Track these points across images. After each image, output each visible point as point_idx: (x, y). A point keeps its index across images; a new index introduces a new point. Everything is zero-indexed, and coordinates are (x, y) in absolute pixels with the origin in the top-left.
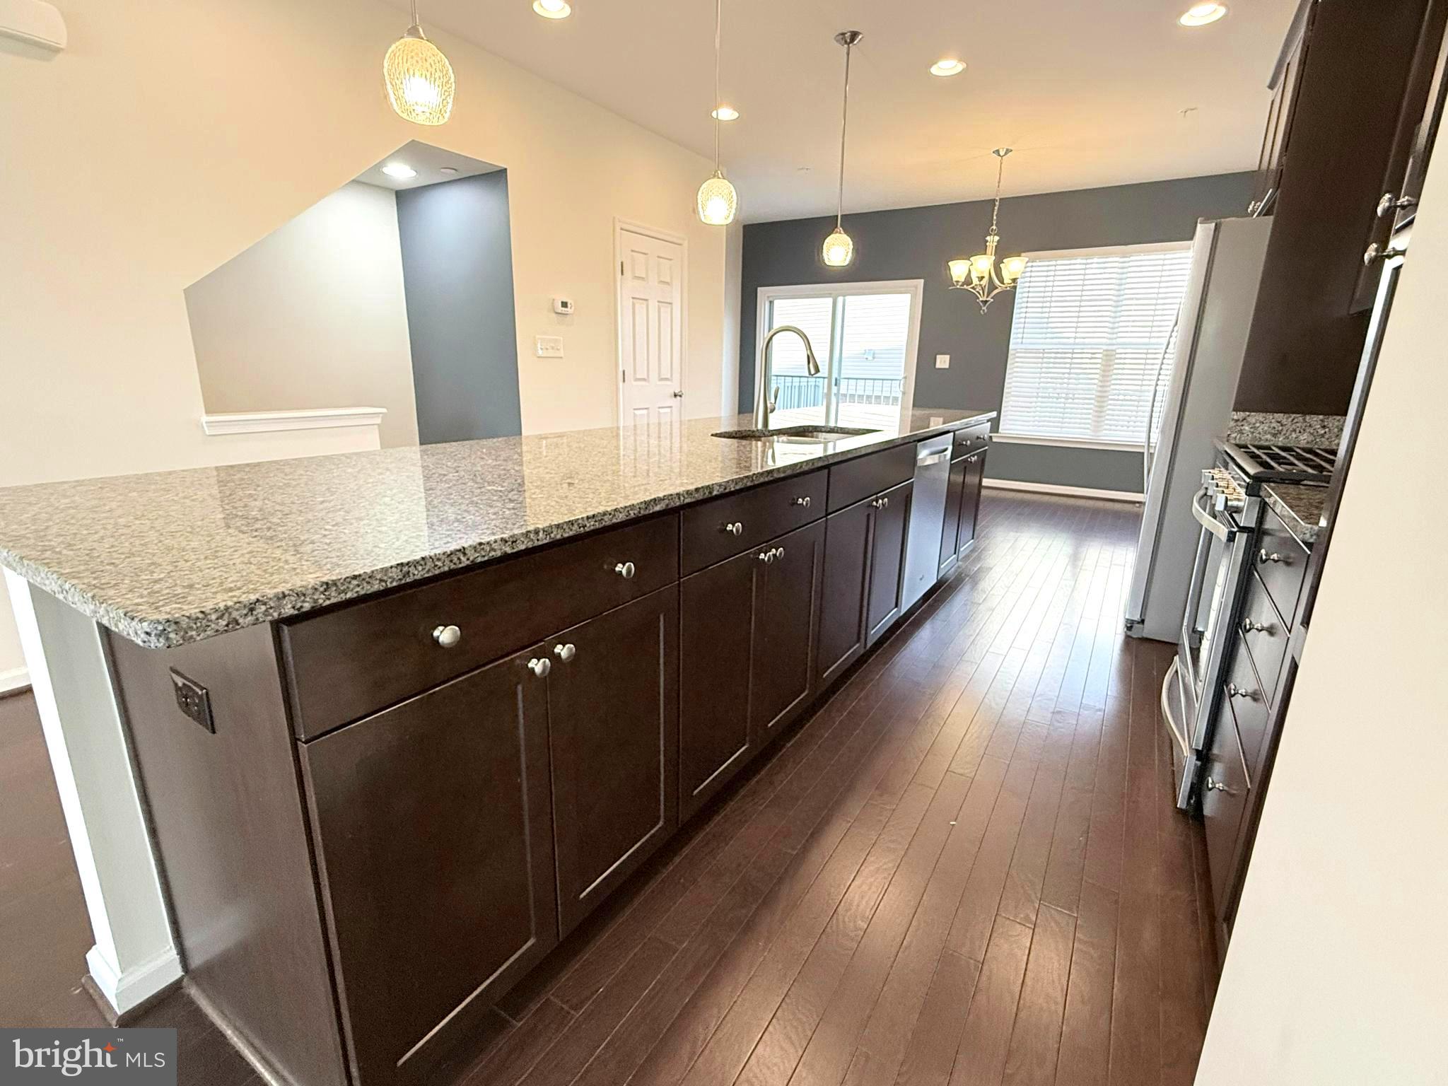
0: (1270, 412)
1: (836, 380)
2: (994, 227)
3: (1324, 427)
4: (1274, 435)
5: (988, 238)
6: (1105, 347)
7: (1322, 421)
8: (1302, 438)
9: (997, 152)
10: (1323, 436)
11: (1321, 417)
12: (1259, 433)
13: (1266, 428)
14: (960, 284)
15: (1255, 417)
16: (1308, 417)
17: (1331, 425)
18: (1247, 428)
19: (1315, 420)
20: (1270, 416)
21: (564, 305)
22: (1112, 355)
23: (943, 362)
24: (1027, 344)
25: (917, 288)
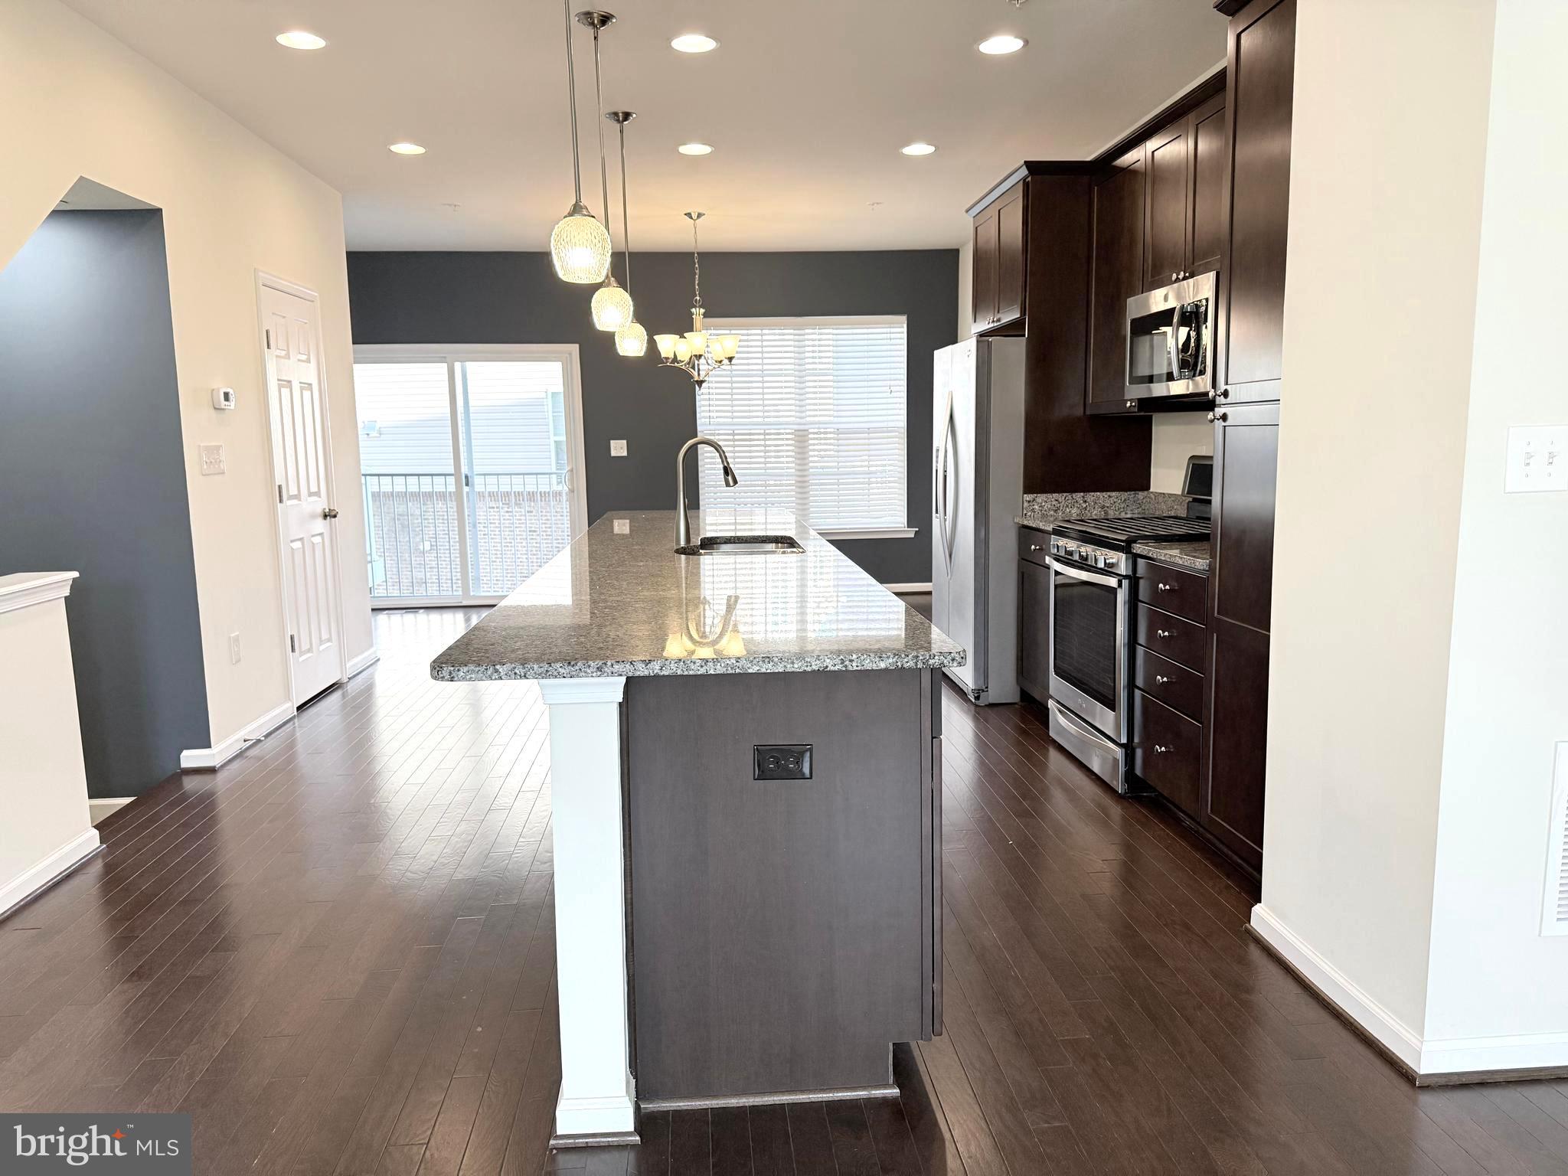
0: (1050, 493)
1: (467, 477)
2: (698, 298)
3: (1085, 502)
4: (1055, 511)
5: (693, 310)
6: (796, 427)
7: (1083, 497)
8: (1073, 512)
9: (689, 215)
10: (1085, 508)
11: (1082, 494)
12: (1046, 511)
13: (1049, 506)
14: (670, 360)
15: (1041, 498)
16: (1074, 495)
17: (1089, 500)
18: (1037, 507)
19: (1079, 496)
20: (1049, 496)
21: (227, 396)
22: (804, 436)
23: (619, 448)
24: (713, 424)
25: (570, 354)
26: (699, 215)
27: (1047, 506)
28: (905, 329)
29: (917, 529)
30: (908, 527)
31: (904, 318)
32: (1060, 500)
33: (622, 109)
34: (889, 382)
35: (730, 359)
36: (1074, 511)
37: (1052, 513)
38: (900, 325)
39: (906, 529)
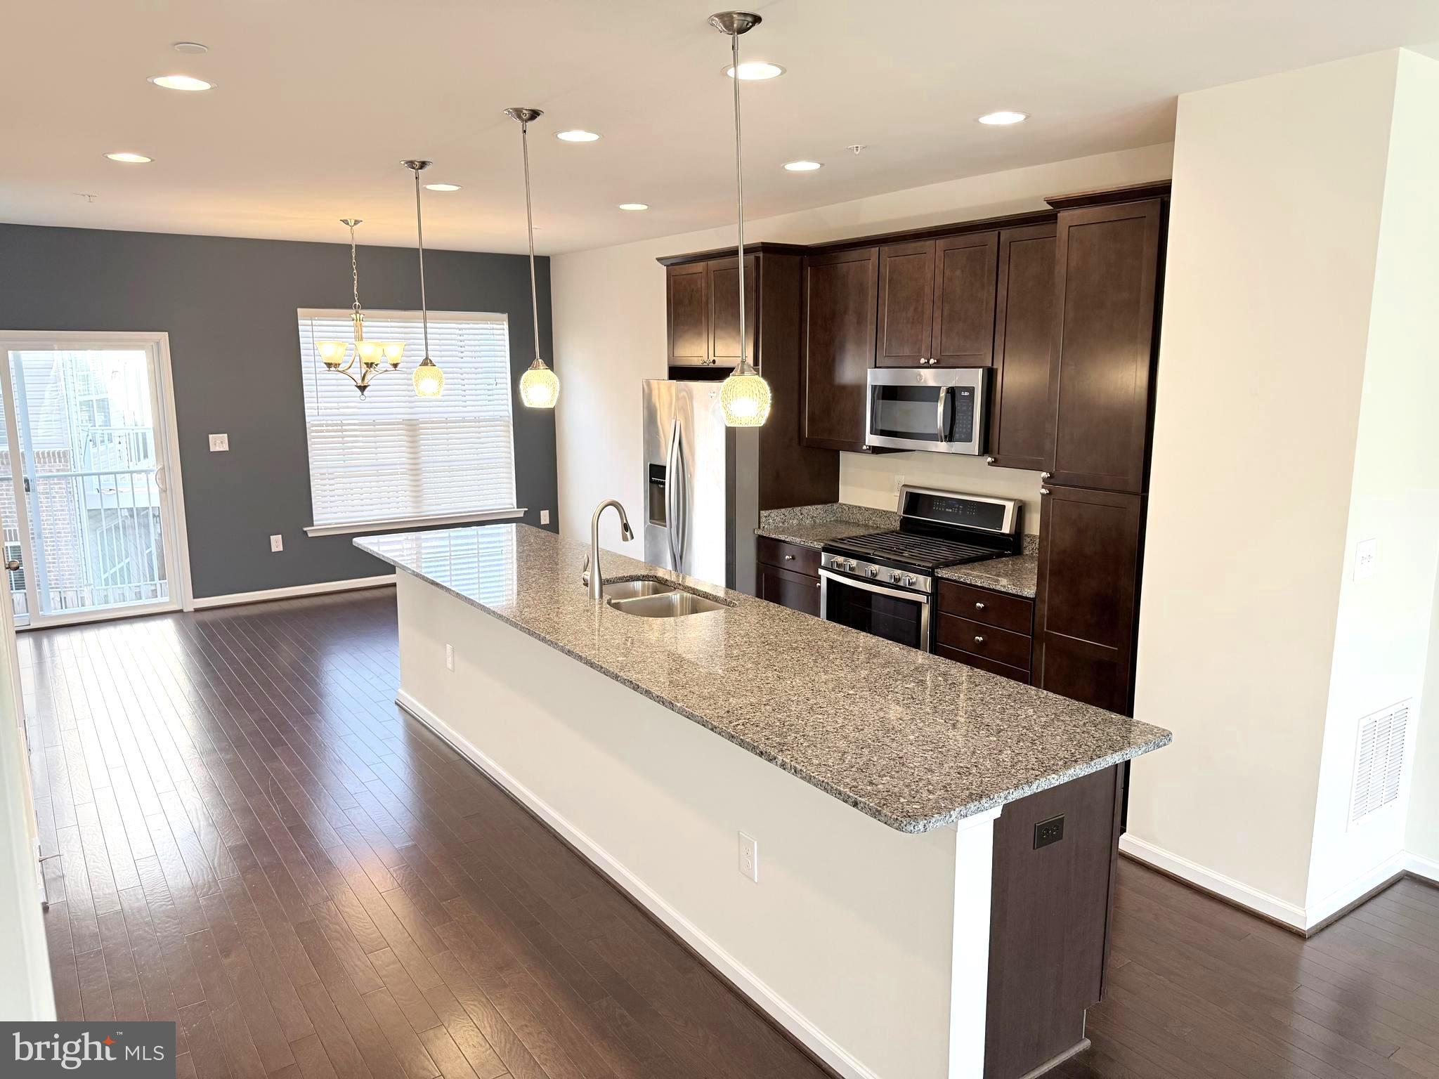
1: (27, 481)
2: (357, 303)
6: (406, 417)
9: (346, 222)
12: (776, 523)
18: (771, 521)
19: (797, 510)
22: (415, 425)
23: (219, 443)
24: (323, 415)
25: (158, 343)
26: (356, 222)
27: (778, 519)
28: (506, 326)
29: (527, 509)
30: (518, 508)
31: (505, 316)
32: (786, 514)
33: (418, 158)
34: (494, 374)
35: (395, 365)
36: (795, 522)
37: (781, 524)
38: (501, 323)
39: (516, 509)
